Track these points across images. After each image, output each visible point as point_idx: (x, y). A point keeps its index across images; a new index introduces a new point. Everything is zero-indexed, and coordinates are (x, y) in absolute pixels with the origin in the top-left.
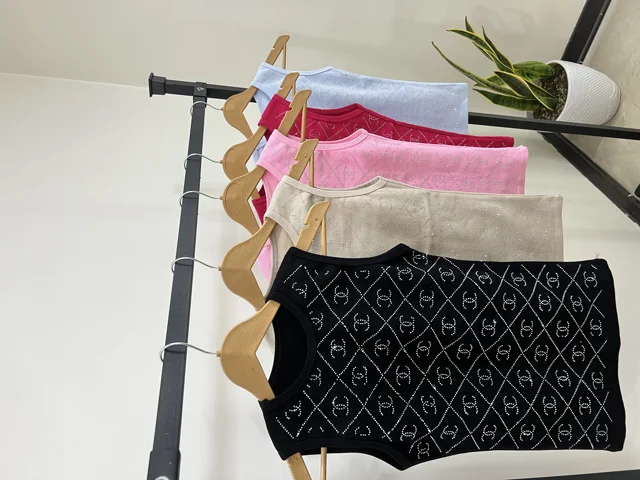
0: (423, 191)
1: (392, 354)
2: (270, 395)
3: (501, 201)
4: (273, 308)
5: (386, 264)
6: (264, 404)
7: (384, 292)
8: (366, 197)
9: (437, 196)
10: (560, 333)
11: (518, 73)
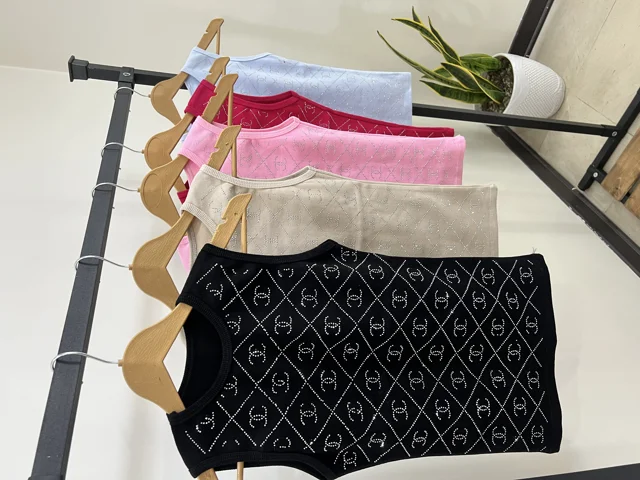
0: (355, 181)
1: (317, 358)
2: (180, 407)
3: (436, 192)
4: (185, 311)
5: (311, 261)
6: (173, 418)
7: (310, 292)
8: (293, 188)
9: (369, 187)
10: (495, 331)
11: (465, 65)
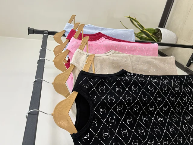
1: (124, 111)
2: (76, 131)
4: (75, 94)
5: (118, 76)
6: (73, 136)
7: (119, 87)
8: (108, 56)
9: (133, 57)
11: (146, 30)
